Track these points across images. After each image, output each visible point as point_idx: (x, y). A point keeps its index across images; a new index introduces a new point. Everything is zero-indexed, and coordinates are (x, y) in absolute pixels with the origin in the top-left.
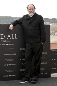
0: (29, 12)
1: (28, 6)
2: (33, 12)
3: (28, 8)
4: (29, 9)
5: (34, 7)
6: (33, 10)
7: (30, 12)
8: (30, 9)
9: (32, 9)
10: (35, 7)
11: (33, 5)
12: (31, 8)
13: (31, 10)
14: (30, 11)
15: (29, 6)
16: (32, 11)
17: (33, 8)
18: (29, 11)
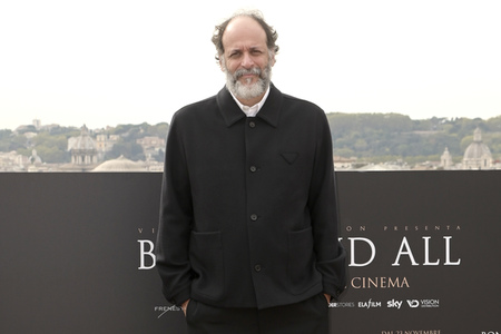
0: (230, 72)
1: (222, 29)
2: (260, 76)
3: (219, 42)
4: (230, 49)
5: (263, 35)
6: (261, 59)
7: (237, 76)
8: (238, 54)
9: (253, 52)
10: (271, 38)
11: (261, 22)
12: (249, 43)
13: (246, 60)
14: (237, 68)
15: (229, 28)
16: (249, 69)
17: (262, 45)
18: (232, 63)
